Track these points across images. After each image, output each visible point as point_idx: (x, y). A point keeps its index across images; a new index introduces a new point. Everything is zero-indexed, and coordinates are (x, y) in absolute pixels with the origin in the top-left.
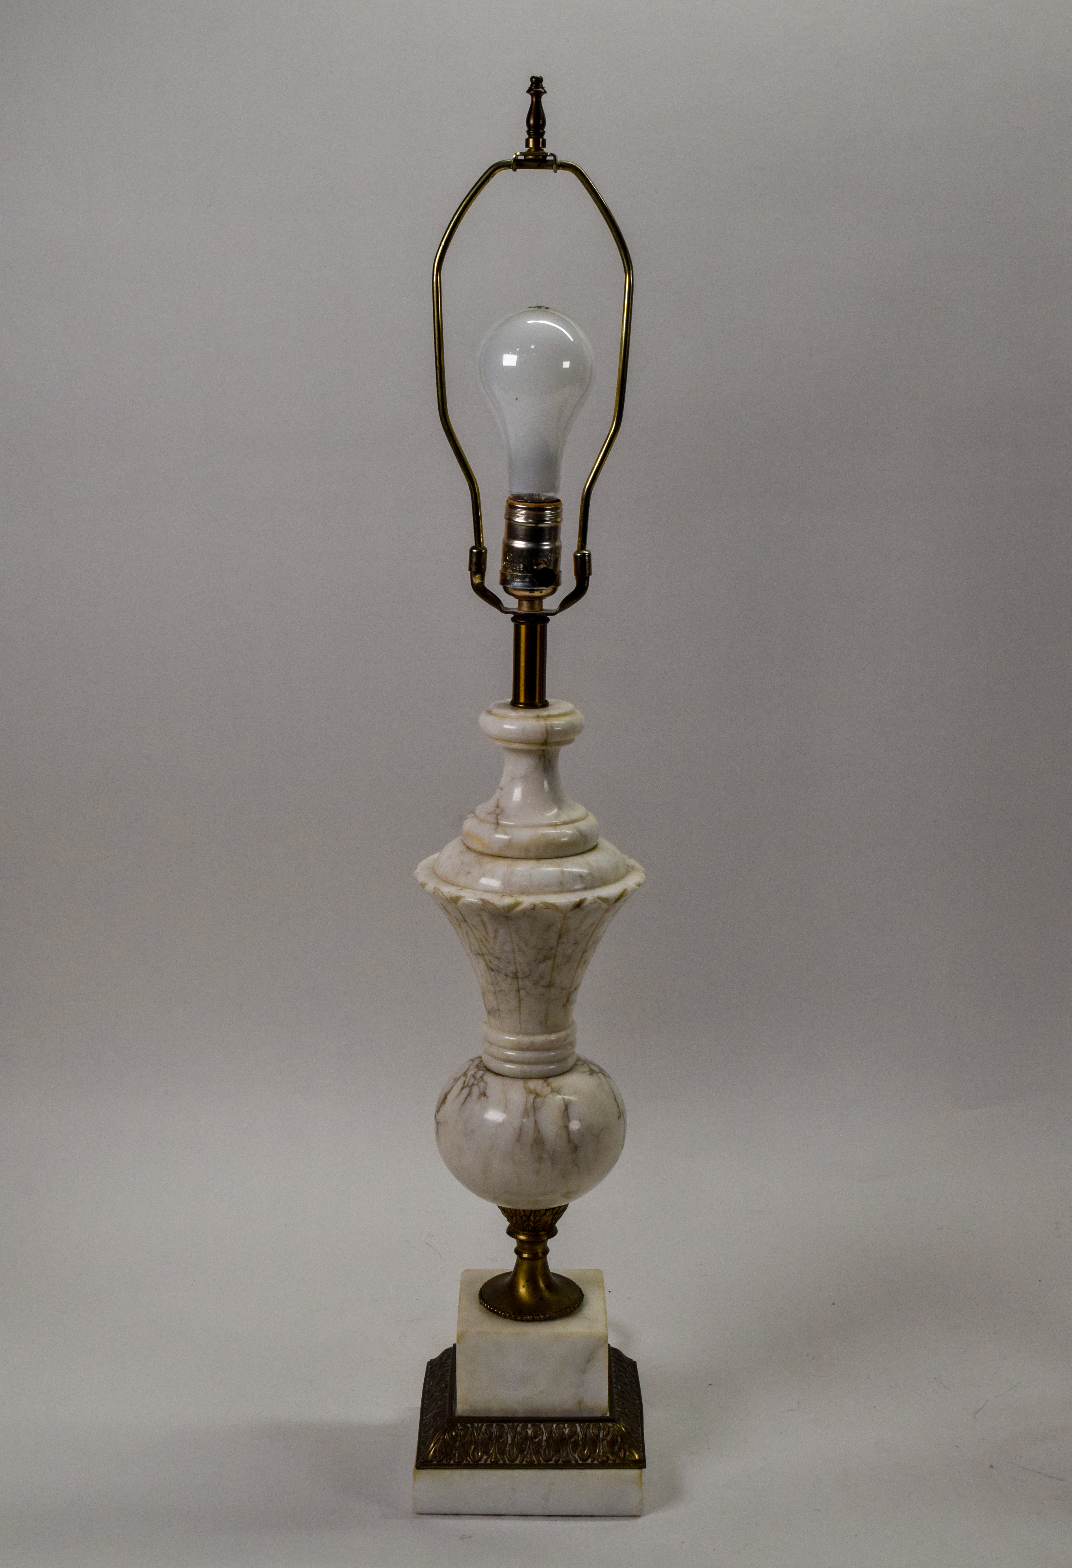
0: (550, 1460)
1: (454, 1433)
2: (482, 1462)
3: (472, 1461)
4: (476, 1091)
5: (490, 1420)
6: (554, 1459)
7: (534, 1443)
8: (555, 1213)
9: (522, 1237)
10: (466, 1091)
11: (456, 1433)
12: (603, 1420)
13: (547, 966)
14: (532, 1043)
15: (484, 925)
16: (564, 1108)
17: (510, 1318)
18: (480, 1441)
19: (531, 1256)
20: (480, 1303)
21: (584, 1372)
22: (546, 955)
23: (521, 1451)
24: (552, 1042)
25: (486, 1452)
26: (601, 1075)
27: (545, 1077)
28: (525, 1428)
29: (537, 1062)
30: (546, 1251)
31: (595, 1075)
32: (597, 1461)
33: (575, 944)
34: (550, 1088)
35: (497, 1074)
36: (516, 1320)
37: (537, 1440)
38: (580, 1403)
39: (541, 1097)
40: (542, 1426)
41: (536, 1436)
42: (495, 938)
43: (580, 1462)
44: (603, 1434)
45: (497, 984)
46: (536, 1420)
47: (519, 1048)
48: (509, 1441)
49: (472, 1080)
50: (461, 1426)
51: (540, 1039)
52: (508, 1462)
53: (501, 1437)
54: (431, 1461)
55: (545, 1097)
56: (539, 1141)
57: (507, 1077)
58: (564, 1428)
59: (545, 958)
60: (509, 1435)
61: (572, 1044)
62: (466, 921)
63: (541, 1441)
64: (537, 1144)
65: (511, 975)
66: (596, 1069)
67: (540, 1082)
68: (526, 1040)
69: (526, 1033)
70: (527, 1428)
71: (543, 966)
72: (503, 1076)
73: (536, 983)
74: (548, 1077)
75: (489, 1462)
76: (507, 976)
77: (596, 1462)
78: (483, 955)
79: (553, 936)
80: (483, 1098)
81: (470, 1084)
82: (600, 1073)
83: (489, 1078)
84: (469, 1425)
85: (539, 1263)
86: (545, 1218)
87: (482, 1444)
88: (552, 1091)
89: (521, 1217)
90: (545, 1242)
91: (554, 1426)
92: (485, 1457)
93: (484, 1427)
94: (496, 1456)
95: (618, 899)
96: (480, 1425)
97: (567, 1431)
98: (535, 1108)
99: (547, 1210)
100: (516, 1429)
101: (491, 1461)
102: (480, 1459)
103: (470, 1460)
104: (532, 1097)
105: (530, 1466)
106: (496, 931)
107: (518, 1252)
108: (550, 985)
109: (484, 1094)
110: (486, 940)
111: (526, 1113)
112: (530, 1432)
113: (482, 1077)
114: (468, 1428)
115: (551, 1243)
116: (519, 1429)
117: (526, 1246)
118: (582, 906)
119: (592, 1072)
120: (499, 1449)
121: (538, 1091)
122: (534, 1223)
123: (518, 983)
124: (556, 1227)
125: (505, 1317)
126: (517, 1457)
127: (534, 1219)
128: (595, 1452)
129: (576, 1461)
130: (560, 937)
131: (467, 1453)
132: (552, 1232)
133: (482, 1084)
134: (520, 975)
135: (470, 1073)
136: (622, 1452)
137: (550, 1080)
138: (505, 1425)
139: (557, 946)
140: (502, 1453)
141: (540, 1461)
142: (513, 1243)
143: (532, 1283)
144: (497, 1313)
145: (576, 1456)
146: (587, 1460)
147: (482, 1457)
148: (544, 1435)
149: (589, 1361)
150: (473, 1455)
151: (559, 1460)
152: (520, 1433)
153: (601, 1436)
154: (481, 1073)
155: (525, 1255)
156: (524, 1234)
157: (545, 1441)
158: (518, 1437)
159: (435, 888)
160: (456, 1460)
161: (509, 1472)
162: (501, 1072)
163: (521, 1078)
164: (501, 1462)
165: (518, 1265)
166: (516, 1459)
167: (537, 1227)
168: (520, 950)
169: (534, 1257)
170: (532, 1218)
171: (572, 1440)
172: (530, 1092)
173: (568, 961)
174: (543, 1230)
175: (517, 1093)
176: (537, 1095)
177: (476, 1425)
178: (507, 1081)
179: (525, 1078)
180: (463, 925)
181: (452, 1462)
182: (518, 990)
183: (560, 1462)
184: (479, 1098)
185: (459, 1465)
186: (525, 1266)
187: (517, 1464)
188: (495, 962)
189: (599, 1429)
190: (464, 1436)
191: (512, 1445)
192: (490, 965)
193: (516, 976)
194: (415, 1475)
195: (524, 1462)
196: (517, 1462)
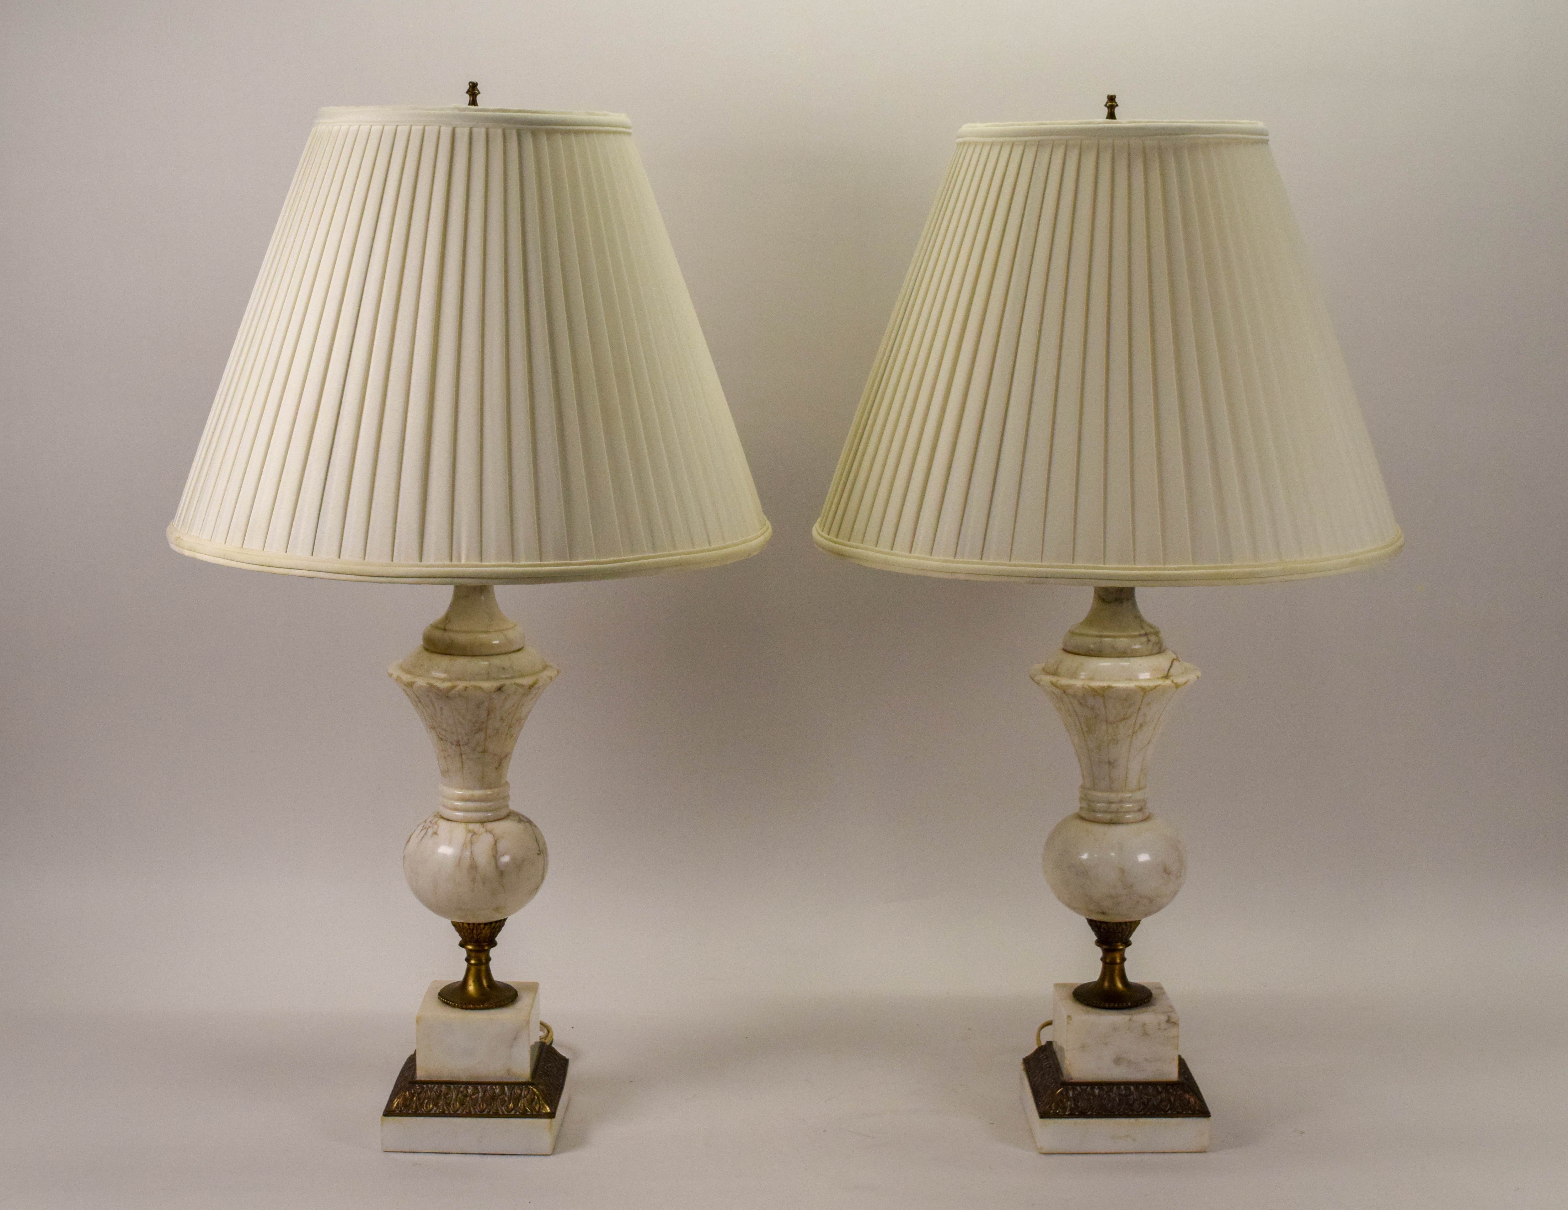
0: (484, 1111)
1: (412, 1091)
2: (433, 1112)
3: (425, 1111)
4: (430, 831)
5: (440, 1083)
6: (486, 1110)
7: (472, 1099)
8: (492, 927)
9: (470, 947)
10: (424, 832)
11: (414, 1091)
12: (526, 1084)
13: (480, 736)
14: (473, 795)
15: (433, 705)
16: (493, 843)
17: (458, 1007)
18: (432, 1097)
19: (477, 962)
20: (439, 998)
21: (511, 1046)
22: (479, 728)
23: (462, 1104)
24: (488, 795)
25: (436, 1105)
26: (528, 824)
27: (483, 822)
28: (467, 1088)
29: (476, 810)
30: (488, 959)
31: (522, 823)
32: (519, 1112)
33: (501, 720)
34: (484, 829)
35: (448, 820)
36: (462, 1008)
37: (474, 1097)
38: (509, 1071)
39: (477, 834)
40: (479, 1087)
41: (473, 1094)
42: (441, 714)
43: (506, 1113)
44: (524, 1094)
45: (445, 751)
46: (475, 1084)
47: (462, 799)
48: (454, 1097)
49: (429, 824)
50: (419, 1086)
51: (478, 793)
52: (452, 1112)
53: (447, 1094)
54: (395, 1111)
55: (480, 835)
56: (473, 867)
57: (455, 821)
58: (496, 1088)
59: (480, 730)
60: (454, 1093)
61: (506, 798)
62: (420, 701)
63: (477, 1098)
64: (472, 868)
65: (454, 743)
66: (524, 819)
67: (478, 825)
68: (468, 793)
69: (468, 788)
70: (468, 1088)
71: (477, 736)
72: (451, 821)
73: (474, 750)
74: (484, 822)
75: (437, 1112)
76: (452, 744)
77: (517, 1113)
78: (434, 728)
79: (484, 714)
80: (435, 836)
81: (427, 826)
82: (528, 822)
83: (442, 823)
84: (425, 1086)
85: (483, 968)
86: (484, 931)
87: (433, 1099)
88: (486, 831)
89: (467, 930)
90: (488, 951)
91: (489, 1087)
92: (435, 1108)
93: (435, 1087)
94: (443, 1107)
95: (531, 686)
96: (433, 1086)
97: (497, 1091)
98: (471, 843)
99: (486, 924)
100: (460, 1089)
101: (439, 1111)
102: (431, 1110)
103: (423, 1110)
104: (470, 835)
105: (469, 1115)
106: (441, 708)
107: (468, 960)
108: (484, 751)
109: (436, 833)
110: (435, 715)
111: (464, 846)
112: (469, 1091)
113: (436, 823)
114: (424, 1087)
115: (493, 952)
116: (461, 1089)
117: (473, 954)
118: (502, 689)
119: (520, 821)
120: (446, 1103)
121: (475, 831)
122: (477, 935)
123: (460, 749)
124: (496, 941)
125: (454, 1006)
126: (459, 1108)
127: (477, 932)
128: (518, 1106)
129: (503, 1112)
130: (488, 715)
131: (422, 1104)
132: (493, 944)
133: (435, 827)
134: (461, 743)
135: (429, 820)
136: (538, 1106)
137: (485, 824)
138: (452, 1086)
139: (487, 720)
140: (448, 1105)
141: (476, 1112)
142: (463, 953)
143: (478, 981)
144: (449, 1004)
145: (503, 1109)
146: (511, 1111)
147: (432, 1108)
148: (480, 1094)
149: (515, 1039)
150: (426, 1107)
151: (490, 1112)
152: (462, 1092)
153: (523, 1094)
154: (436, 819)
155: (473, 962)
156: (470, 945)
157: (481, 1097)
158: (460, 1095)
159: (398, 676)
160: (414, 1110)
161: (452, 1119)
162: (450, 818)
163: (464, 822)
164: (447, 1112)
165: (468, 970)
166: (457, 1110)
167: (479, 938)
168: (460, 723)
169: (479, 963)
170: (475, 931)
171: (501, 1097)
172: (470, 831)
173: (497, 733)
174: (485, 942)
175: (460, 832)
176: (474, 833)
177: (430, 1086)
178: (454, 824)
179: (468, 822)
180: (419, 705)
181: (410, 1112)
182: (461, 755)
183: (491, 1113)
184: (432, 836)
185: (415, 1114)
186: (473, 970)
187: (459, 1114)
188: (443, 733)
189: (521, 1090)
190: (421, 1093)
191: (456, 1100)
192: (440, 736)
193: (458, 744)
194: (382, 1120)
195: (464, 1113)
196: (459, 1112)
